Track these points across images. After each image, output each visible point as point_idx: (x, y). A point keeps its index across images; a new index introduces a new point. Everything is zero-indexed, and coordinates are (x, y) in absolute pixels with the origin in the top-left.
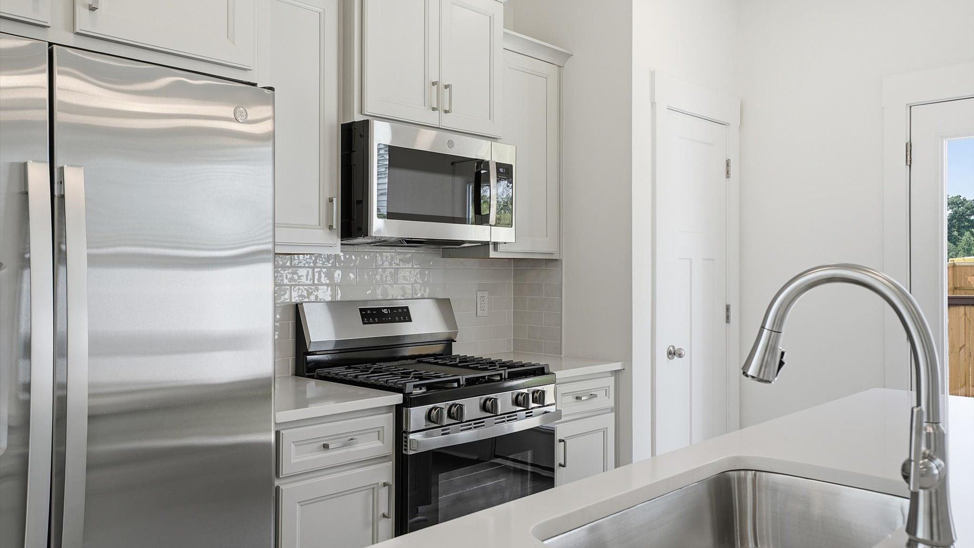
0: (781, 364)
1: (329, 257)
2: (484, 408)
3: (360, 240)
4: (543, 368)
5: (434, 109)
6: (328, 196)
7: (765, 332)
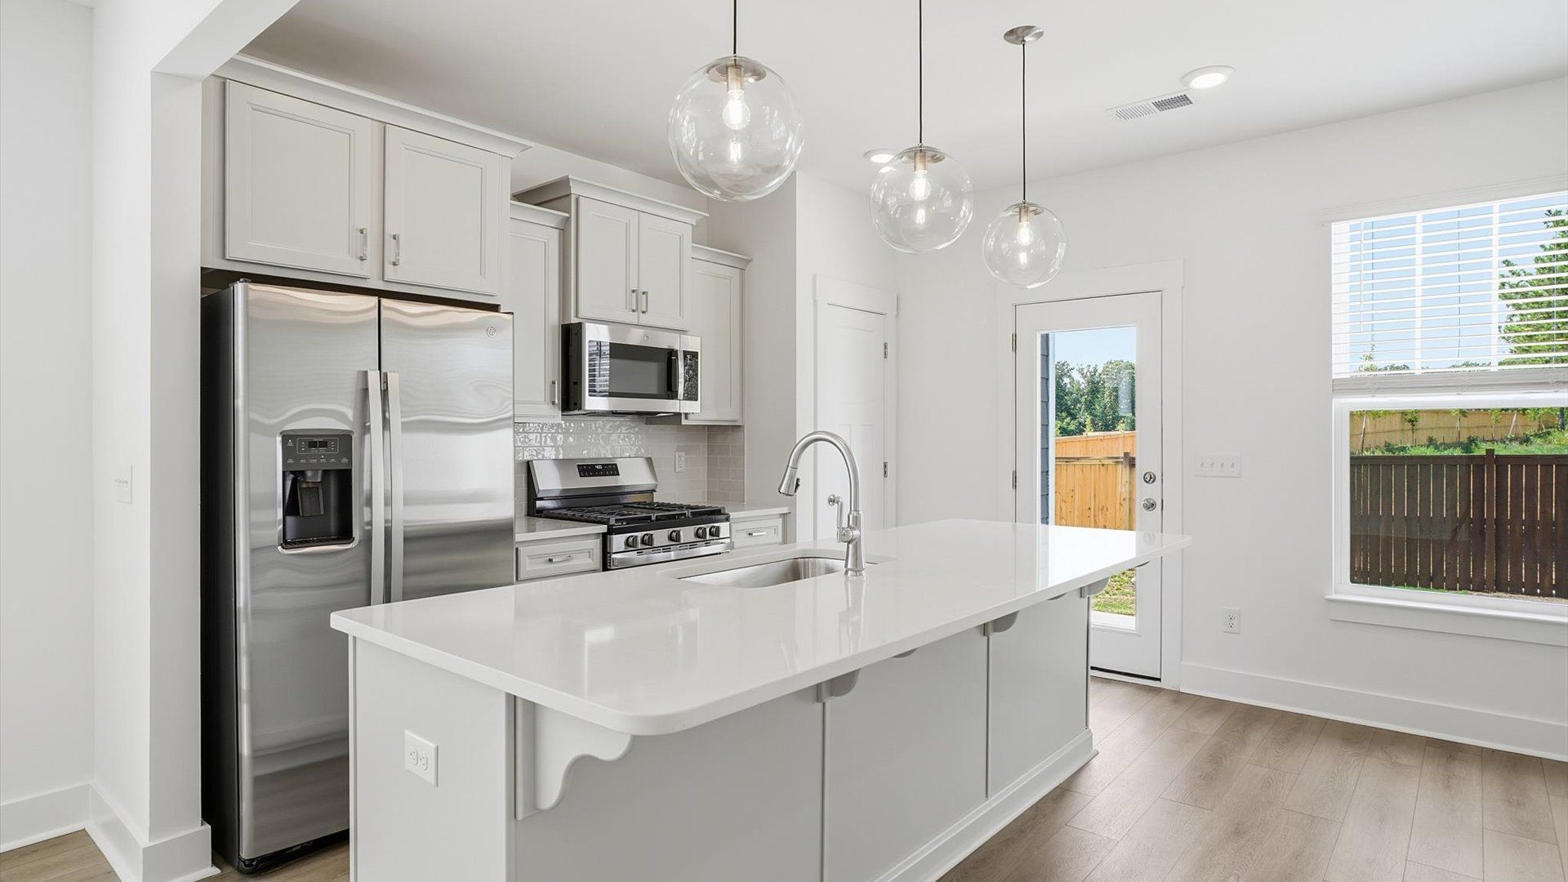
0: (797, 485)
1: (552, 426)
2: (670, 538)
3: (576, 412)
4: (720, 510)
5: (633, 311)
6: (550, 380)
7: (789, 468)
